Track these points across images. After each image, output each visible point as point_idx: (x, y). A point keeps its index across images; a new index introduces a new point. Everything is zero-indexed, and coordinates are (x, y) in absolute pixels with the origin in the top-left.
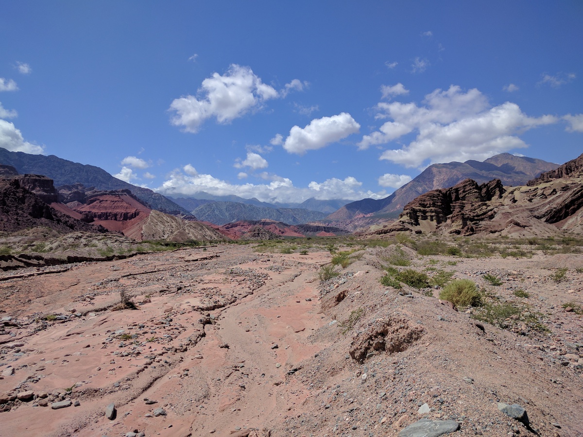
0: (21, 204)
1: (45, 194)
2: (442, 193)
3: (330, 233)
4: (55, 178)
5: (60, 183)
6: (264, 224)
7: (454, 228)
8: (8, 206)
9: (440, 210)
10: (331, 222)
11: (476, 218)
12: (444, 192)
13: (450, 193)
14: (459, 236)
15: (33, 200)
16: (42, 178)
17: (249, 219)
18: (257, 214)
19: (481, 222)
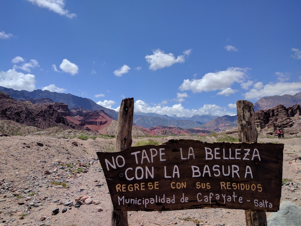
0: (52, 116)
1: (64, 112)
2: (264, 112)
3: (205, 133)
4: (70, 104)
5: (72, 107)
6: (170, 128)
7: (269, 132)
8: (46, 117)
9: (262, 121)
10: (206, 127)
11: (282, 126)
12: (266, 111)
13: (269, 112)
14: (272, 136)
15: (57, 114)
16: (63, 104)
17: (163, 126)
18: (167, 123)
19: (284, 128)
